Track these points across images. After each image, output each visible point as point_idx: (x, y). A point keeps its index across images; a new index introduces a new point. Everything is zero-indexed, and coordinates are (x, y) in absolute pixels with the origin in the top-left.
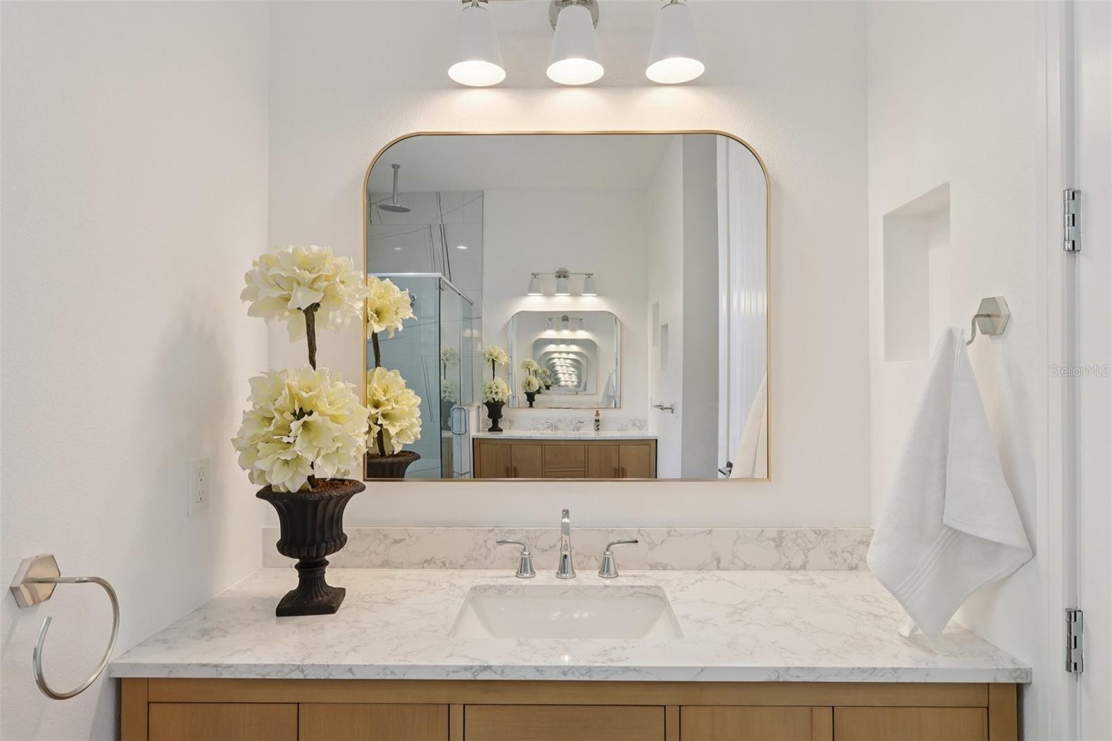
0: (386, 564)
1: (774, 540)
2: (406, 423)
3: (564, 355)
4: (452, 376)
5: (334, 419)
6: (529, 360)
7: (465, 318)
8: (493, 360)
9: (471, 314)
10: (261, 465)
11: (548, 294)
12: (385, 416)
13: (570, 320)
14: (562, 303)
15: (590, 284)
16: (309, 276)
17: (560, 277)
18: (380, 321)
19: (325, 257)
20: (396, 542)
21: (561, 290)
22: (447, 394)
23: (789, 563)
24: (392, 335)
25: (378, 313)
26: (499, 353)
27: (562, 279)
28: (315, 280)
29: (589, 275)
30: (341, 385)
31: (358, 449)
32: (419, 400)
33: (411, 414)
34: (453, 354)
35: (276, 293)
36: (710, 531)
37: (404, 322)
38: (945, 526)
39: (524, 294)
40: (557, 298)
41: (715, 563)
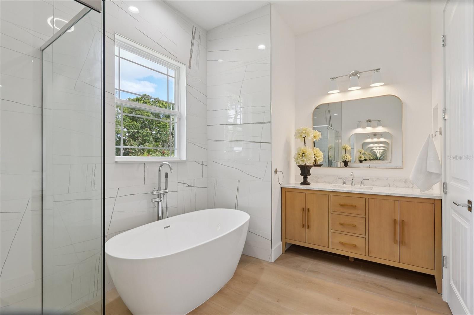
0: (317, 182)
1: (404, 181)
2: (320, 158)
3: (378, 148)
4: (332, 153)
5: (309, 154)
6: (361, 149)
7: (336, 137)
8: (345, 149)
9: (338, 136)
10: (299, 161)
11: (364, 128)
12: (316, 156)
13: (377, 135)
14: (369, 130)
15: (379, 123)
16: (305, 132)
17: (368, 122)
18: (315, 139)
19: (307, 129)
20: (319, 178)
21: (368, 126)
22: (331, 158)
23: (408, 187)
24: (317, 141)
25: (315, 137)
26: (347, 146)
27: (369, 123)
28: (306, 133)
29: (379, 121)
30: (310, 149)
31: (313, 159)
32: (323, 154)
33: (321, 156)
34: (332, 147)
35: (300, 135)
36: (387, 179)
37: (320, 138)
38: (427, 171)
39: (356, 128)
40: (367, 129)
41: (389, 186)
